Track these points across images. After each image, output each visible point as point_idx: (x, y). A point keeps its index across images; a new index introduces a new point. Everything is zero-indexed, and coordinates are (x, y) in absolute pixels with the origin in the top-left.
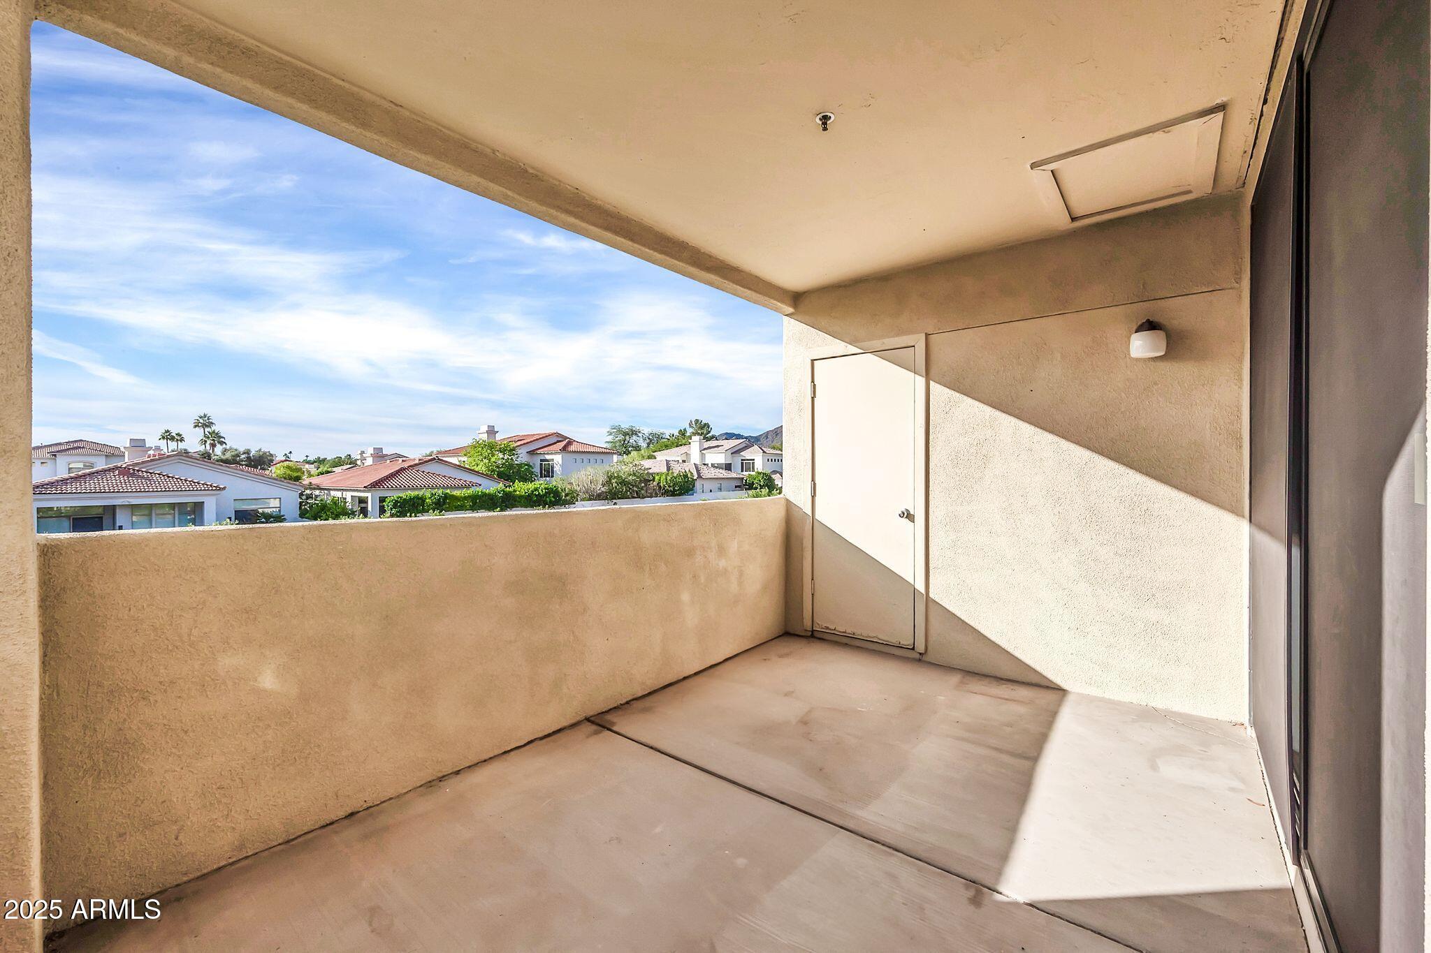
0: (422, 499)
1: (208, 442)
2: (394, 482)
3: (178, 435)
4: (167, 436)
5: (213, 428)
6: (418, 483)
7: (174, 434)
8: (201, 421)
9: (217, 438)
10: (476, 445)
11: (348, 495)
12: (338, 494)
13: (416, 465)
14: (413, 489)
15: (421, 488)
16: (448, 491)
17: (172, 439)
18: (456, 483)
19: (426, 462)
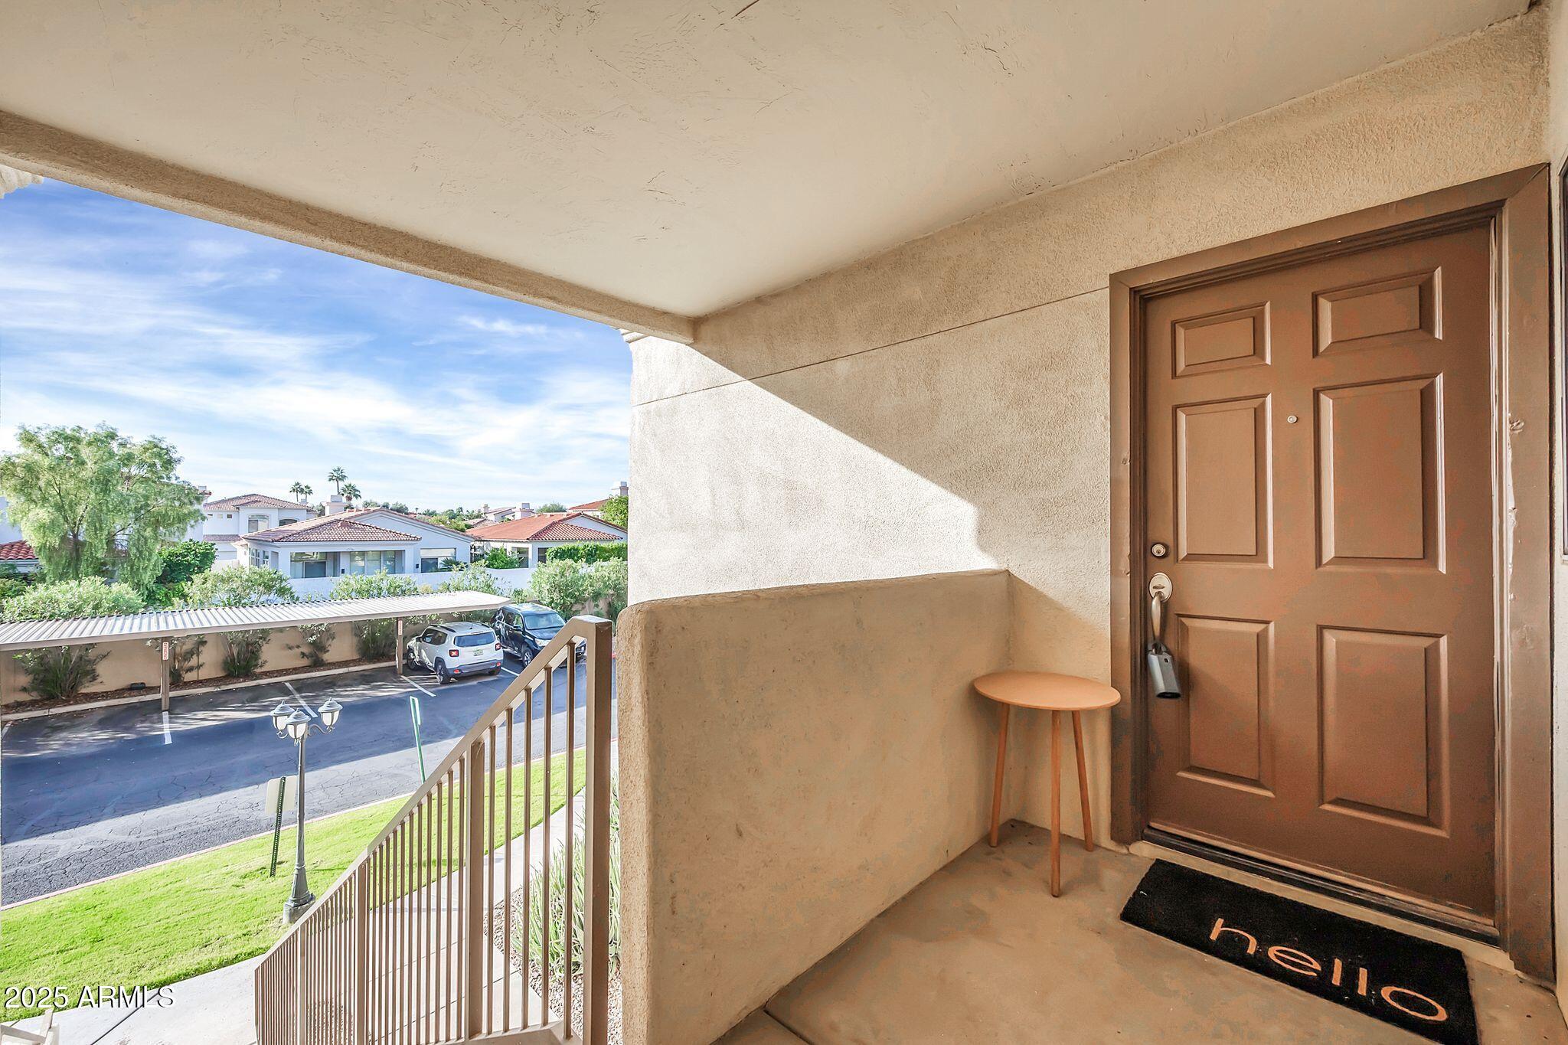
0: (577, 550)
1: (345, 495)
2: (550, 535)
3: (307, 487)
4: (298, 489)
5: (347, 482)
6: (570, 536)
7: (303, 487)
8: (335, 475)
9: (352, 492)
10: (610, 501)
11: (509, 547)
12: (498, 545)
13: (565, 519)
14: (569, 541)
15: (575, 540)
16: (598, 543)
17: (302, 491)
18: (601, 536)
19: (574, 517)
